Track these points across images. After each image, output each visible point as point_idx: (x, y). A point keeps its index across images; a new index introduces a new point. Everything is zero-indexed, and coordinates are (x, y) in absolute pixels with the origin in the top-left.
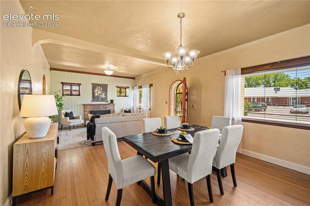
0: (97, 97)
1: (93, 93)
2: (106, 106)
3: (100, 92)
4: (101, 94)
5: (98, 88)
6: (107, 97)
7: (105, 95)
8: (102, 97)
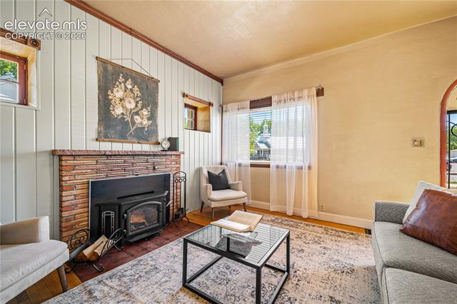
0: (122, 120)
2: (157, 159)
3: (131, 105)
4: (137, 113)
5: (126, 87)
6: (156, 126)
7: (149, 119)
8: (141, 123)
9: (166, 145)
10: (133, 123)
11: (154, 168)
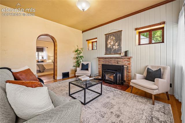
0: (110, 49)
1: (106, 45)
2: (119, 60)
3: (112, 43)
4: (114, 45)
5: (111, 39)
6: (121, 48)
7: (118, 46)
8: (115, 48)
9: (123, 54)
10: (113, 48)
11: (117, 63)
